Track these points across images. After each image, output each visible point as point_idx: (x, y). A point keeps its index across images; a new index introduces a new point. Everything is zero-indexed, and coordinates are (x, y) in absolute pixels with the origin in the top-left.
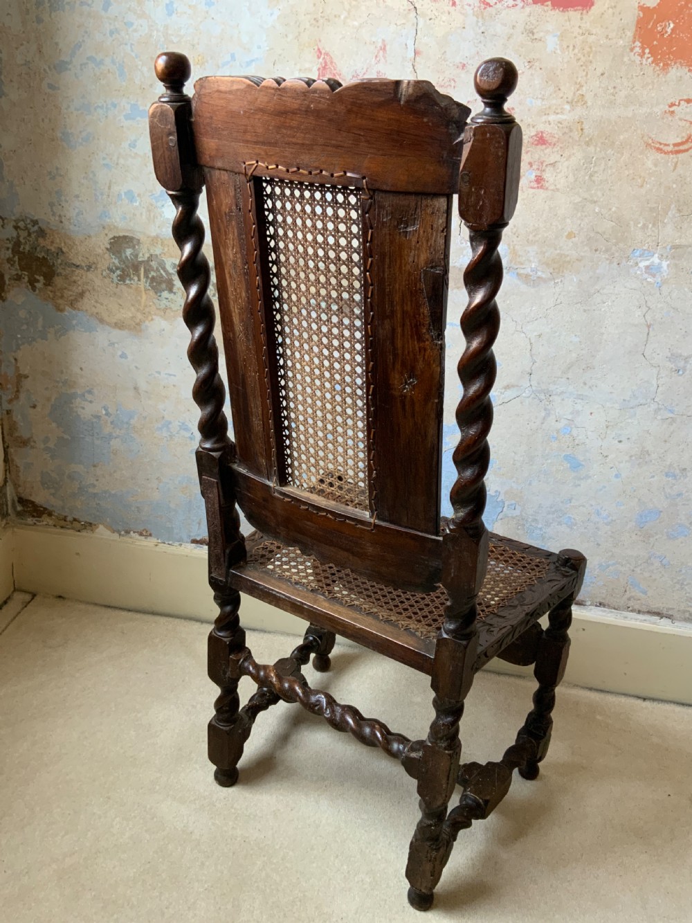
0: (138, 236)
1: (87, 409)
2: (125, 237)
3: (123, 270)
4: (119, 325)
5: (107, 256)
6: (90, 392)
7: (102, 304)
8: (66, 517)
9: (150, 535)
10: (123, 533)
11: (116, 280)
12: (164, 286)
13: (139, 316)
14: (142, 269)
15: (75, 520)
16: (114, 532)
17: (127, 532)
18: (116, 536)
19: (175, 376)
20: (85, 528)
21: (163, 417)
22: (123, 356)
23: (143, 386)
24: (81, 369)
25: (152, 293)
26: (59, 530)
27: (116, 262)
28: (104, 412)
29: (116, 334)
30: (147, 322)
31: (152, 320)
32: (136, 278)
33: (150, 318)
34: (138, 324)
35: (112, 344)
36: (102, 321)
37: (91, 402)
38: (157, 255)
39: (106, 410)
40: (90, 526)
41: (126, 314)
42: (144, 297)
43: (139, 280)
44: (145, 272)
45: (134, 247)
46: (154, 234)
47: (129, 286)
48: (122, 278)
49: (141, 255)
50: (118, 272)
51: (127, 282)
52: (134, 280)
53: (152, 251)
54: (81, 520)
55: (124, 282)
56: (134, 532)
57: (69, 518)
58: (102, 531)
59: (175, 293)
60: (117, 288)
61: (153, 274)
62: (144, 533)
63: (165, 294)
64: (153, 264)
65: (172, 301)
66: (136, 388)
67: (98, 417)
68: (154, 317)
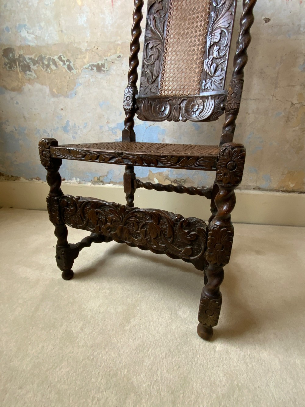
0: (13, 47)
1: (8, 129)
2: (8, 48)
3: (10, 64)
4: (13, 90)
5: (3, 58)
6: (8, 121)
7: (5, 81)
8: (8, 175)
9: (40, 179)
10: (30, 179)
11: (8, 69)
12: (27, 69)
13: (20, 84)
14: (17, 62)
15: (12, 176)
16: (27, 179)
17: (32, 179)
18: (28, 181)
19: (38, 109)
20: (16, 179)
21: (36, 128)
22: (17, 103)
23: (27, 116)
24: (2, 111)
25: (22, 73)
26: (7, 181)
27: (7, 60)
28: (14, 129)
29: (13, 94)
30: (23, 87)
31: (25, 85)
32: (15, 67)
33: (24, 84)
34: (20, 88)
35: (12, 99)
36: (6, 88)
37: (9, 125)
38: (21, 55)
39: (15, 128)
40: (17, 178)
41: (15, 84)
42: (20, 75)
43: (17, 67)
44: (18, 63)
45: (12, 53)
46: (18, 45)
47: (13, 71)
48: (10, 68)
49: (15, 56)
50: (8, 65)
51: (13, 69)
52: (15, 68)
53: (19, 53)
54: (14, 176)
55: (11, 69)
56: (34, 179)
57: (10, 176)
58: (22, 179)
59: (31, 71)
60: (9, 72)
61: (21, 64)
62: (38, 179)
63: (28, 72)
64: (21, 59)
65: (31, 75)
66: (24, 117)
67: (13, 132)
68: (25, 84)
